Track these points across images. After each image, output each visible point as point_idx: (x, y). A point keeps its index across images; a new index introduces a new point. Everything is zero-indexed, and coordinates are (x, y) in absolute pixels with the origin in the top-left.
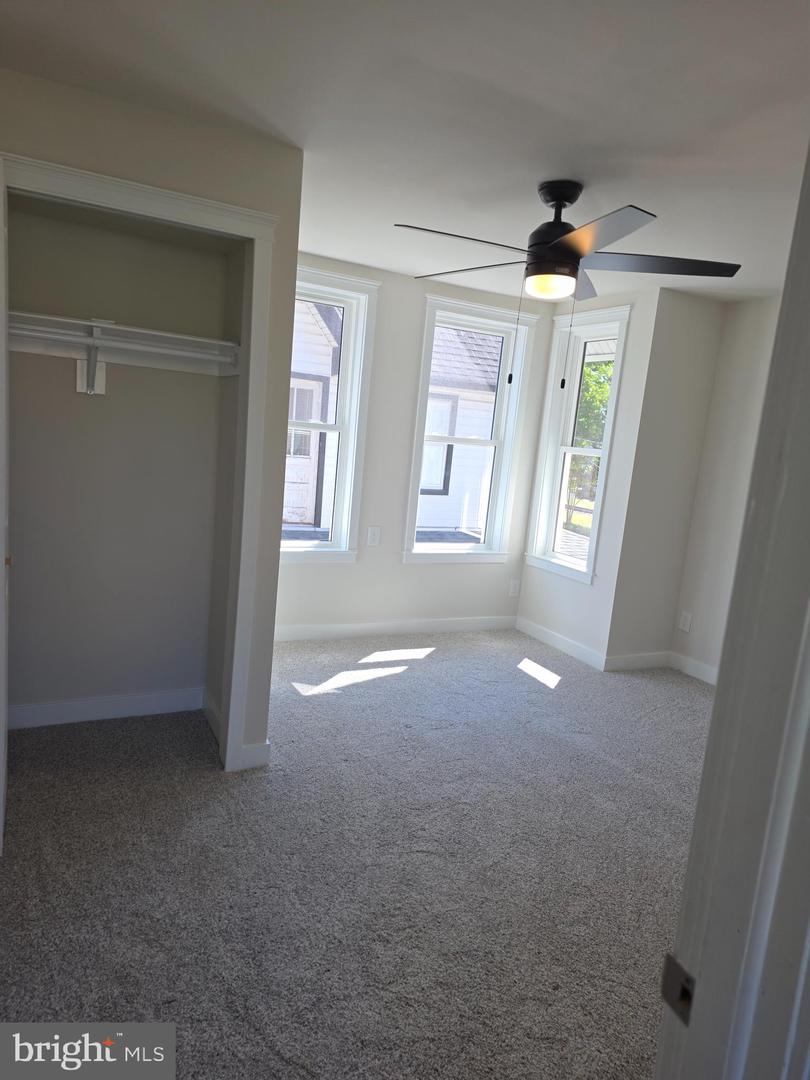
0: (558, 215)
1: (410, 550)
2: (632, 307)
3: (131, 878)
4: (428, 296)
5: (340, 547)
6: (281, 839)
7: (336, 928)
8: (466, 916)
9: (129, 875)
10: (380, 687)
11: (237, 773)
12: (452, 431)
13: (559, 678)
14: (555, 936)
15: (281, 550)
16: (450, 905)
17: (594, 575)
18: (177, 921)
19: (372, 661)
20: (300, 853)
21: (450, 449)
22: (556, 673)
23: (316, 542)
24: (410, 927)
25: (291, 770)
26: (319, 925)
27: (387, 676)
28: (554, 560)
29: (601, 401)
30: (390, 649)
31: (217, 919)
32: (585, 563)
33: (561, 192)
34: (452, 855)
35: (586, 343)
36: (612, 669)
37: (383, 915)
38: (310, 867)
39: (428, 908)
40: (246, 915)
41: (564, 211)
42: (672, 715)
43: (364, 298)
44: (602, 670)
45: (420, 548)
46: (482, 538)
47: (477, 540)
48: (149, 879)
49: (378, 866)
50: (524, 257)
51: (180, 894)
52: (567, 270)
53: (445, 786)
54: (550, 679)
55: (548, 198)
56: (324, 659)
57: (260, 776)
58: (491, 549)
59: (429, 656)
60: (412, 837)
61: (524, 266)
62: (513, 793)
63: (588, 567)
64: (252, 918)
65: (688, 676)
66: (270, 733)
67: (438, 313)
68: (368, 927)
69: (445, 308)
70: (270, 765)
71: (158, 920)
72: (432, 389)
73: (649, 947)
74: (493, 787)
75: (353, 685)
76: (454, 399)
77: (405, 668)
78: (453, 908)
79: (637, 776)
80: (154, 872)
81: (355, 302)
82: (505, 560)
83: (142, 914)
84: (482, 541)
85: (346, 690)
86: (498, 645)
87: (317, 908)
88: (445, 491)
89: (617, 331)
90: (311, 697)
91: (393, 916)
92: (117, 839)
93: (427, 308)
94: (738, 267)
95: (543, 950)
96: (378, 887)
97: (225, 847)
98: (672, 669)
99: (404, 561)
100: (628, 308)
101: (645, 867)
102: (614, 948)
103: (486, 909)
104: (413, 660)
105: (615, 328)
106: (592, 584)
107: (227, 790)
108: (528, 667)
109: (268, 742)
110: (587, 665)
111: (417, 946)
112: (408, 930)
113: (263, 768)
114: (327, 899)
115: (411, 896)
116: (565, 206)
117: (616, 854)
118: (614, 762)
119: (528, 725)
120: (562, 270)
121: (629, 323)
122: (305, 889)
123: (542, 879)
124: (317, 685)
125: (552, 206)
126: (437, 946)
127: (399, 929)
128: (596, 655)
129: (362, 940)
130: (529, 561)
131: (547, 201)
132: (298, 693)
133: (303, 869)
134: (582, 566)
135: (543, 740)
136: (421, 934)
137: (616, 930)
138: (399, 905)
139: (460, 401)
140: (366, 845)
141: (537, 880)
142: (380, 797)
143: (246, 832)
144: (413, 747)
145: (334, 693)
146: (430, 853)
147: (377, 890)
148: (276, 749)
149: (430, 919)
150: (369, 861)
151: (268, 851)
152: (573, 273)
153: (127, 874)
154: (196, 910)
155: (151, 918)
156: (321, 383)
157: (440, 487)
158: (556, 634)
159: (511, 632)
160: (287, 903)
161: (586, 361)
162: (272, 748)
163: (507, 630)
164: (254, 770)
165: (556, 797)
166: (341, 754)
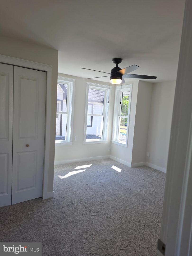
0: (117, 66)
1: (85, 141)
2: (133, 84)
3: (21, 229)
4: (87, 82)
5: (68, 141)
6: (58, 216)
7: (74, 237)
8: (105, 231)
9: (20, 229)
10: (79, 175)
11: (46, 200)
12: (92, 112)
13: (121, 170)
14: (126, 233)
15: (56, 143)
16: (100, 228)
17: (128, 145)
18: (34, 240)
19: (77, 169)
20: (63, 219)
21: (92, 117)
22: (120, 168)
23: (62, 140)
24: (92, 235)
25: (59, 198)
26: (69, 237)
27: (81, 172)
28: (118, 142)
29: (125, 104)
30: (81, 165)
31: (44, 238)
32: (125, 142)
33: (117, 61)
34: (100, 216)
35: (123, 92)
36: (133, 167)
37: (85, 232)
38: (66, 222)
39: (95, 229)
40: (51, 236)
41: (118, 65)
42: (147, 177)
43: (72, 83)
44: (131, 167)
45: (88, 140)
46: (102, 137)
47: (100, 138)
48: (25, 229)
49: (83, 220)
50: (110, 75)
51: (34, 232)
52: (120, 78)
53: (97, 199)
54: (119, 170)
55: (115, 62)
56: (65, 169)
57: (52, 200)
58: (104, 140)
59: (91, 166)
60: (90, 212)
61: (110, 77)
62: (113, 199)
63: (126, 143)
64: (53, 237)
65: (150, 167)
66: (53, 189)
67: (89, 86)
68: (82, 236)
69: (90, 85)
70: (54, 197)
71: (29, 240)
72: (89, 102)
73: (147, 234)
74: (108, 198)
75: (73, 175)
76: (93, 105)
77: (85, 170)
78: (101, 229)
79: (141, 192)
80: (27, 227)
81: (70, 84)
82: (107, 142)
83: (25, 238)
84: (102, 138)
85: (71, 177)
86: (106, 163)
87: (69, 232)
88: (91, 126)
89: (130, 90)
90: (63, 179)
91: (87, 232)
92: (17, 219)
93: (87, 85)
94: (157, 77)
95: (124, 237)
96: (83, 225)
97: (44, 219)
98: (146, 166)
99: (84, 144)
100: (132, 85)
101: (145, 214)
102: (140, 235)
103: (109, 228)
104: (87, 168)
105: (129, 89)
106: (127, 147)
107: (44, 204)
108: (114, 167)
109: (53, 191)
110: (127, 166)
111: (94, 239)
112: (91, 236)
113: (52, 198)
114: (71, 230)
115: (91, 227)
116: (118, 64)
117: (138, 212)
118: (135, 189)
119: (115, 182)
120: (118, 78)
121: (132, 88)
122: (65, 228)
123: (121, 219)
124: (64, 176)
125: (116, 64)
126: (99, 239)
127: (89, 236)
128: (129, 164)
129: (80, 239)
130: (113, 142)
131: (115, 63)
132: (59, 178)
133: (64, 223)
134: (125, 143)
135: (119, 185)
136: (94, 236)
137: (139, 230)
138: (88, 229)
139: (94, 105)
140: (79, 215)
141: (120, 220)
142: (82, 203)
143: (49, 215)
144: (89, 189)
145: (68, 178)
146: (94, 216)
147: (83, 226)
148: (55, 193)
149: (96, 232)
150: (80, 219)
151: (55, 219)
152: (121, 78)
153: (20, 228)
154: (38, 236)
155: (27, 239)
156: (61, 102)
157: (90, 125)
158: (120, 159)
159: (109, 159)
160: (61, 232)
161: (123, 96)
162: (54, 193)
163: (108, 159)
164: (50, 198)
165: (123, 199)
166: (71, 193)
